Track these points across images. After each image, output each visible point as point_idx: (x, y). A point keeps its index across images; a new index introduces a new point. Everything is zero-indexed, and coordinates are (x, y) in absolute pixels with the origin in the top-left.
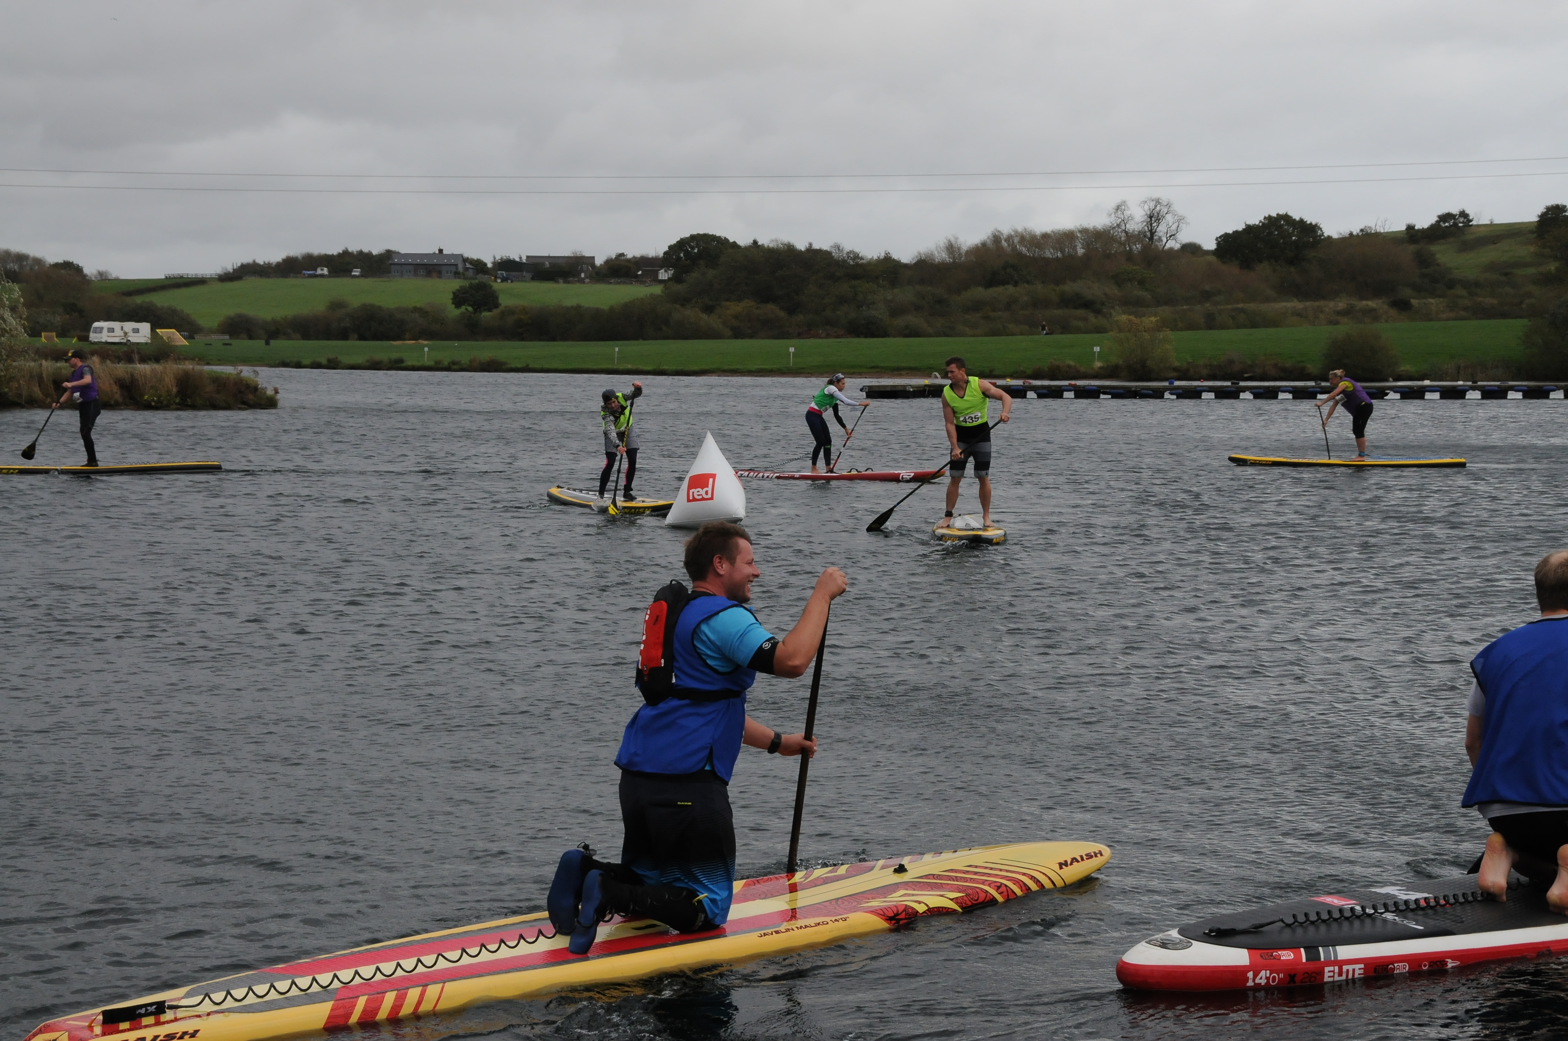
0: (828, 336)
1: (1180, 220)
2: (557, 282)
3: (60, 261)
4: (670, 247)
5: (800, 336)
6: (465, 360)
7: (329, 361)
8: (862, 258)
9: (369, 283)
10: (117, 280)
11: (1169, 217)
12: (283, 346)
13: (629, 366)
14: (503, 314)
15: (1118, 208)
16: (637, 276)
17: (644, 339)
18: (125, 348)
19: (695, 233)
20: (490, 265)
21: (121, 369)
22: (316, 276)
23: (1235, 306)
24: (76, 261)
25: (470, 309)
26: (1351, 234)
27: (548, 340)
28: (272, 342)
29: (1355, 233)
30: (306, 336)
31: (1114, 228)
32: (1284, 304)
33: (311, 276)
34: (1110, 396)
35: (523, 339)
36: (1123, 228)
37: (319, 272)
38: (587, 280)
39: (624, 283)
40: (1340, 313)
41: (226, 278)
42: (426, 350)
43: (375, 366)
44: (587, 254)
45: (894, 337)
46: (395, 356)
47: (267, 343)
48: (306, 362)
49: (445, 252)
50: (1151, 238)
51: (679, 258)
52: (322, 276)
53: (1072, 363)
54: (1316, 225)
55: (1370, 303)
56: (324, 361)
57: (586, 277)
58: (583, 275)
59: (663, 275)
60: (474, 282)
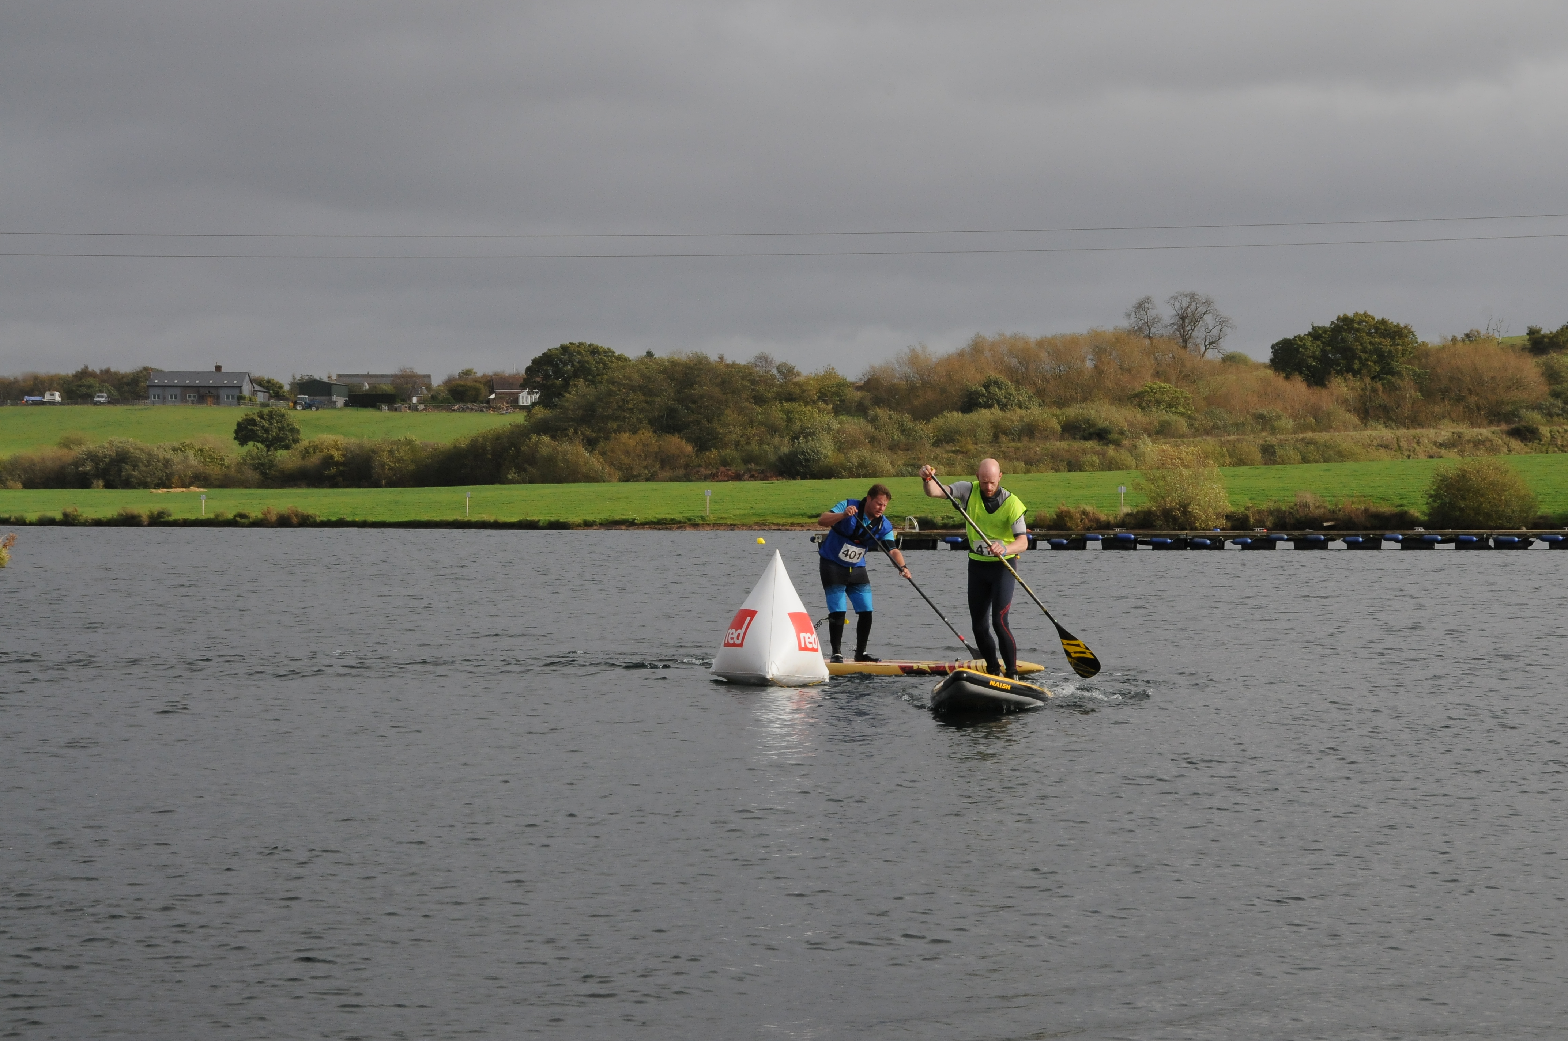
0: (753, 477)
1: (1222, 322)
2: (379, 409)
4: (534, 361)
5: (713, 477)
6: (255, 513)
8: (798, 374)
9: (118, 412)
11: (1209, 319)
13: (484, 518)
14: (306, 453)
15: (1140, 306)
16: (488, 401)
17: (503, 484)
19: (566, 342)
20: (287, 387)
22: (44, 403)
23: (1301, 436)
25: (259, 445)
26: (1454, 339)
27: (369, 487)
29: (1459, 338)
30: (30, 484)
31: (1136, 332)
32: (1369, 432)
33: (35, 403)
34: (1151, 547)
35: (332, 486)
36: (1148, 332)
37: (47, 397)
38: (422, 407)
39: (472, 409)
40: (1441, 445)
42: (202, 501)
45: (842, 477)
46: (154, 508)
48: (31, 517)
49: (223, 370)
50: (1185, 347)
51: (547, 377)
52: (52, 403)
53: (1089, 509)
54: (1406, 327)
55: (1485, 432)
57: (420, 401)
58: (415, 400)
59: (526, 398)
60: (269, 409)
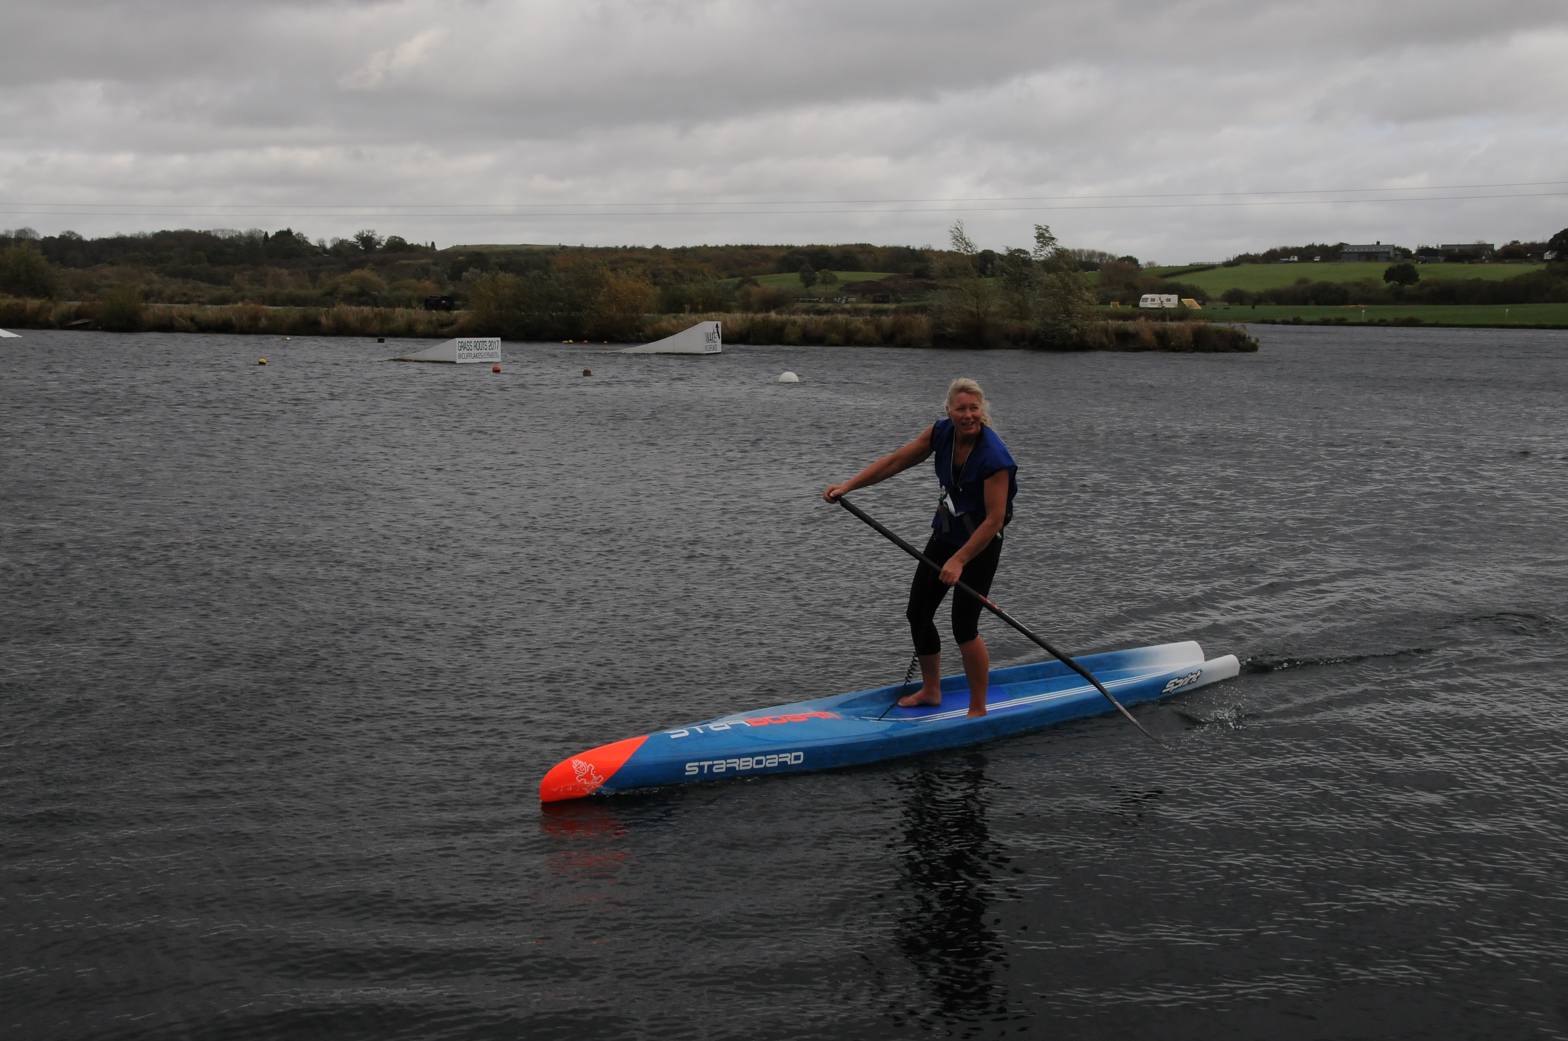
2: (1463, 262)
3: (1125, 256)
4: (1554, 236)
6: (1390, 318)
7: (1295, 319)
9: (1326, 266)
10: (1159, 267)
12: (1263, 310)
13: (1516, 323)
14: (1421, 286)
16: (1527, 257)
17: (1529, 302)
18: (1161, 311)
20: (1414, 252)
21: (1158, 325)
22: (1288, 262)
24: (1134, 255)
25: (1397, 283)
27: (1454, 304)
28: (1257, 307)
30: (1280, 303)
33: (1286, 262)
35: (1434, 304)
37: (1291, 259)
38: (1487, 261)
39: (1516, 262)
41: (1228, 264)
42: (1364, 312)
43: (1326, 322)
44: (1488, 242)
46: (1339, 316)
47: (1253, 308)
48: (1278, 320)
49: (1381, 244)
51: (1561, 245)
52: (1293, 262)
56: (1291, 319)
57: (1486, 259)
58: (1484, 257)
59: (1548, 256)
60: (1402, 264)
